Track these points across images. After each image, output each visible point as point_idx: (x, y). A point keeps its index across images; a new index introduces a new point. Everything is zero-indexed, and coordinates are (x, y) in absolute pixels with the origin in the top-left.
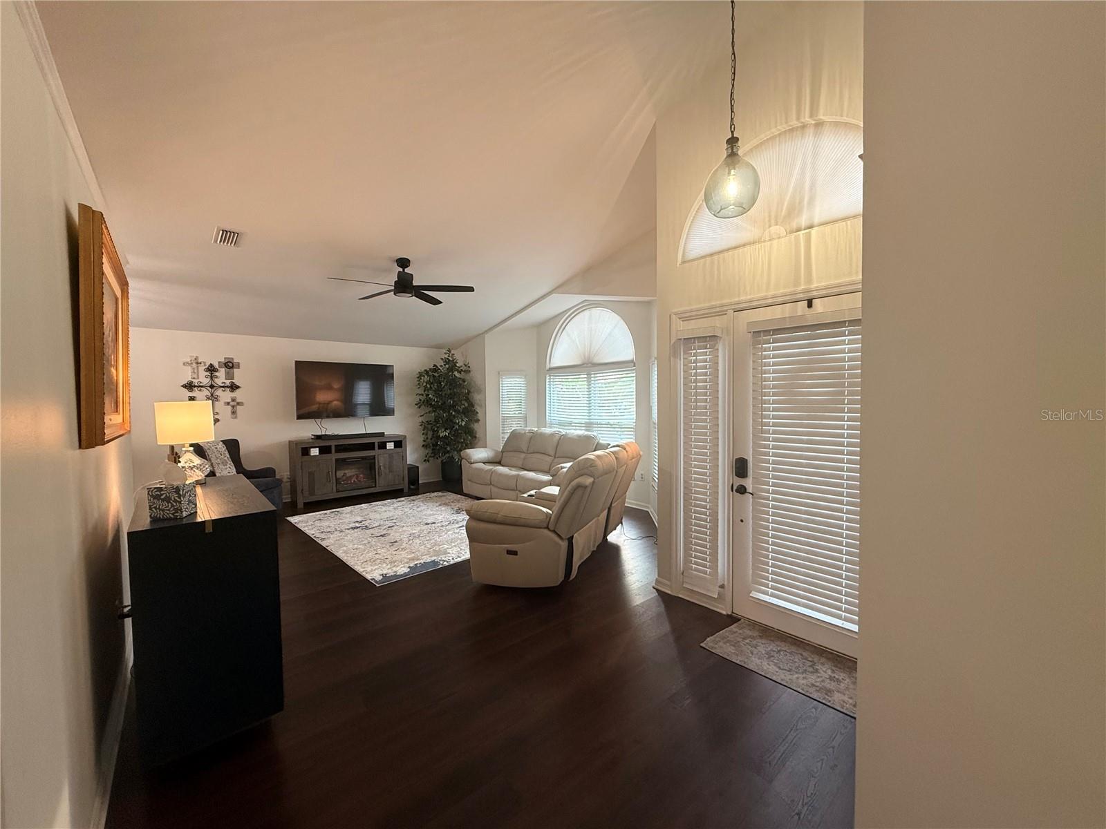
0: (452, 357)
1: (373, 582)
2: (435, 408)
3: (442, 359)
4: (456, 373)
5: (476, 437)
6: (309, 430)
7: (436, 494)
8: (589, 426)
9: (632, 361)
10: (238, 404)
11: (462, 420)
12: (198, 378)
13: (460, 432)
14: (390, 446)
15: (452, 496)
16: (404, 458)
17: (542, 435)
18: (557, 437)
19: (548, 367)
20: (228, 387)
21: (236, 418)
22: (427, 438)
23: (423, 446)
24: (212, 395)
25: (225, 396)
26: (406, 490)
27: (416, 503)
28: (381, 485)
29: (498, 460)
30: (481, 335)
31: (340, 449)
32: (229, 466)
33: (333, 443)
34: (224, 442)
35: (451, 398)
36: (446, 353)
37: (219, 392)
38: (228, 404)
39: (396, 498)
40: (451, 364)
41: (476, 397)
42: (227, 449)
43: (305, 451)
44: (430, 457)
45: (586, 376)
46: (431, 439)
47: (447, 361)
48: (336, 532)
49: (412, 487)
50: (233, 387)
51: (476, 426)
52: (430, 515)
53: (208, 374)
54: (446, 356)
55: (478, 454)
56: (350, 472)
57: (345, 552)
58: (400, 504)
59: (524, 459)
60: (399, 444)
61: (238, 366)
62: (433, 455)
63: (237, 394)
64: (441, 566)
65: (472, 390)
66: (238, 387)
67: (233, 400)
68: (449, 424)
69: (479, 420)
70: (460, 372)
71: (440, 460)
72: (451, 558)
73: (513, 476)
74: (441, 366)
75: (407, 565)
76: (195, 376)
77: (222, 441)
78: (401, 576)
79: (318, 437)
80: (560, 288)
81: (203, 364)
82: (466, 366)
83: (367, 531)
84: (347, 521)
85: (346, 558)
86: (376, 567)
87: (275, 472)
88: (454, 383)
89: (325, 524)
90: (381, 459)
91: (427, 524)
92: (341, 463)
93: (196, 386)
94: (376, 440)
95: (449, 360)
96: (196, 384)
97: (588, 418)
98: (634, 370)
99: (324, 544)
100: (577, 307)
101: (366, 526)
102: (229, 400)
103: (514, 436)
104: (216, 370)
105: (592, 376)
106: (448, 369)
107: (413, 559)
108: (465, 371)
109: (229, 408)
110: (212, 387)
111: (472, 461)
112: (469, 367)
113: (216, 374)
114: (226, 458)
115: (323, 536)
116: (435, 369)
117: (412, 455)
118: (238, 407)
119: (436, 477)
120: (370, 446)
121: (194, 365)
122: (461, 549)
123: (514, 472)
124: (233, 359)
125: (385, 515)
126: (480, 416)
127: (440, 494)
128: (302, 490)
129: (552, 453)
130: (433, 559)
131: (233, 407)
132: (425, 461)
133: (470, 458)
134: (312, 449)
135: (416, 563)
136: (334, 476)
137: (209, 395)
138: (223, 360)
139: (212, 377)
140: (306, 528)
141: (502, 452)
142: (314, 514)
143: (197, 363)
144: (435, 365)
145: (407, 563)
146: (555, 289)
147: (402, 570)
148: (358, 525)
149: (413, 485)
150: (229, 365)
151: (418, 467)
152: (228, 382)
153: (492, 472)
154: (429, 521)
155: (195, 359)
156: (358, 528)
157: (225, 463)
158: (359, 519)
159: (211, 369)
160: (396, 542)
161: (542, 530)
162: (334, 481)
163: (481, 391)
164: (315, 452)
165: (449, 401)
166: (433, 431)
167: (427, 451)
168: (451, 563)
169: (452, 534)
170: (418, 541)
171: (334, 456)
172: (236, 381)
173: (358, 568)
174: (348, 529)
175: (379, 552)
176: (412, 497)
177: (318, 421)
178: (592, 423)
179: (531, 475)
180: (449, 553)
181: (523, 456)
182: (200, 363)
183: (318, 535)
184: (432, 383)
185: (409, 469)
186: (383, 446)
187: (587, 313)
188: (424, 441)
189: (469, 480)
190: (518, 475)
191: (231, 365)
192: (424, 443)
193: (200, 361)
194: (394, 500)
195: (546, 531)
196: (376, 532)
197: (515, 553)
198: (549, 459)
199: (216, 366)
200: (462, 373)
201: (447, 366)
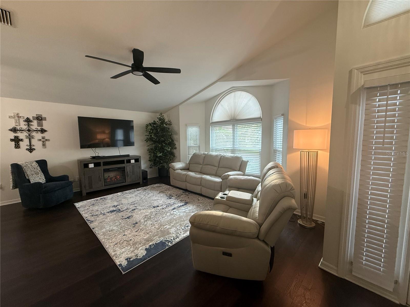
0: (163, 117)
1: (120, 268)
2: (155, 142)
3: (158, 118)
4: (164, 125)
5: (175, 156)
6: (88, 153)
7: (156, 185)
8: (233, 151)
9: (260, 118)
10: (46, 140)
11: (169, 148)
12: (20, 125)
13: (167, 154)
14: (133, 161)
15: (164, 186)
16: (140, 167)
17: (211, 156)
18: (219, 157)
19: (211, 122)
20: (39, 131)
21: (45, 148)
22: (151, 157)
23: (149, 160)
24: (29, 135)
25: (39, 136)
26: (141, 183)
27: (147, 191)
28: (129, 181)
29: (187, 168)
30: (177, 106)
31: (106, 164)
32: (40, 175)
33: (102, 161)
34: (37, 161)
35: (162, 137)
36: (159, 115)
37: (34, 134)
38: (40, 140)
39: (137, 188)
40: (162, 121)
41: (175, 137)
42: (39, 165)
43: (86, 166)
44: (153, 166)
45: (231, 126)
46: (153, 157)
47: (160, 119)
48: (101, 215)
49: (144, 181)
50: (43, 131)
51: (175, 151)
52: (155, 200)
53: (26, 123)
54: (160, 116)
55: (178, 165)
56: (112, 174)
57: (104, 234)
58: (138, 192)
59: (202, 168)
60: (137, 160)
61: (45, 119)
62: (154, 165)
63: (45, 135)
64: (167, 247)
65: (173, 134)
66: (46, 131)
67: (43, 138)
68: (162, 150)
69: (176, 148)
70: (166, 125)
71: (157, 167)
72: (172, 238)
73: (199, 178)
74: (157, 121)
75: (144, 247)
76: (18, 124)
77: (35, 161)
78: (141, 260)
79: (94, 158)
80: (223, 78)
81: (22, 118)
82: (169, 121)
83: (120, 214)
84: (109, 205)
85: (103, 241)
86: (123, 250)
87: (68, 177)
88: (163, 130)
89: (96, 208)
90: (128, 168)
91: (154, 207)
92: (106, 171)
93: (19, 130)
94: (125, 159)
95: (161, 119)
96: (19, 129)
97: (232, 147)
98: (261, 122)
99: (91, 226)
100: (228, 91)
101: (119, 210)
102: (41, 138)
103: (195, 156)
104: (31, 121)
105: (236, 126)
106: (161, 123)
107: (148, 240)
108: (169, 124)
109: (41, 143)
110: (29, 130)
111: (175, 169)
112: (171, 122)
113: (32, 123)
114: (38, 171)
115: (92, 219)
116: (154, 123)
117: (144, 165)
118: (47, 142)
119: (155, 175)
120: (122, 162)
121: (16, 118)
122: (177, 229)
123: (199, 176)
124: (41, 115)
125: (131, 200)
126: (177, 146)
127: (159, 185)
128: (85, 186)
129: (217, 165)
130: (162, 239)
131: (43, 142)
132: (150, 168)
133: (174, 167)
134: (90, 164)
135: (151, 244)
136: (103, 177)
137: (28, 135)
138: (35, 116)
139: (28, 125)
140: (84, 212)
141: (189, 164)
142: (91, 200)
143: (19, 117)
144: (154, 121)
145: (144, 244)
146: (219, 79)
147: (141, 253)
148: (115, 209)
149: (145, 180)
150: (40, 119)
151: (147, 171)
152: (39, 128)
153: (187, 176)
154: (155, 205)
155: (17, 115)
156: (114, 211)
157: (37, 174)
158: (116, 204)
159: (28, 121)
160: (137, 223)
161: (254, 240)
162: (103, 181)
163: (177, 133)
164: (91, 166)
165: (162, 139)
166: (154, 153)
167: (151, 163)
168: (174, 243)
169: (170, 216)
170: (149, 222)
171: (102, 168)
172: (45, 127)
173: (111, 252)
174: (108, 212)
175: (126, 233)
176: (145, 188)
177: (94, 149)
178: (234, 150)
179: (208, 177)
180: (170, 233)
181: (201, 166)
182: (21, 117)
183: (89, 218)
184: (153, 130)
185: (142, 172)
186: (129, 161)
187: (233, 94)
188: (150, 158)
189: (174, 179)
190: (202, 178)
191: (40, 118)
192: (150, 159)
193: (20, 115)
194: (135, 190)
195: (257, 241)
196: (125, 214)
197: (230, 255)
198: (216, 168)
199: (31, 119)
200: (167, 125)
201: (160, 121)
